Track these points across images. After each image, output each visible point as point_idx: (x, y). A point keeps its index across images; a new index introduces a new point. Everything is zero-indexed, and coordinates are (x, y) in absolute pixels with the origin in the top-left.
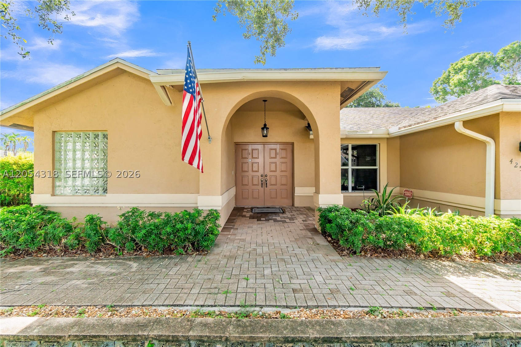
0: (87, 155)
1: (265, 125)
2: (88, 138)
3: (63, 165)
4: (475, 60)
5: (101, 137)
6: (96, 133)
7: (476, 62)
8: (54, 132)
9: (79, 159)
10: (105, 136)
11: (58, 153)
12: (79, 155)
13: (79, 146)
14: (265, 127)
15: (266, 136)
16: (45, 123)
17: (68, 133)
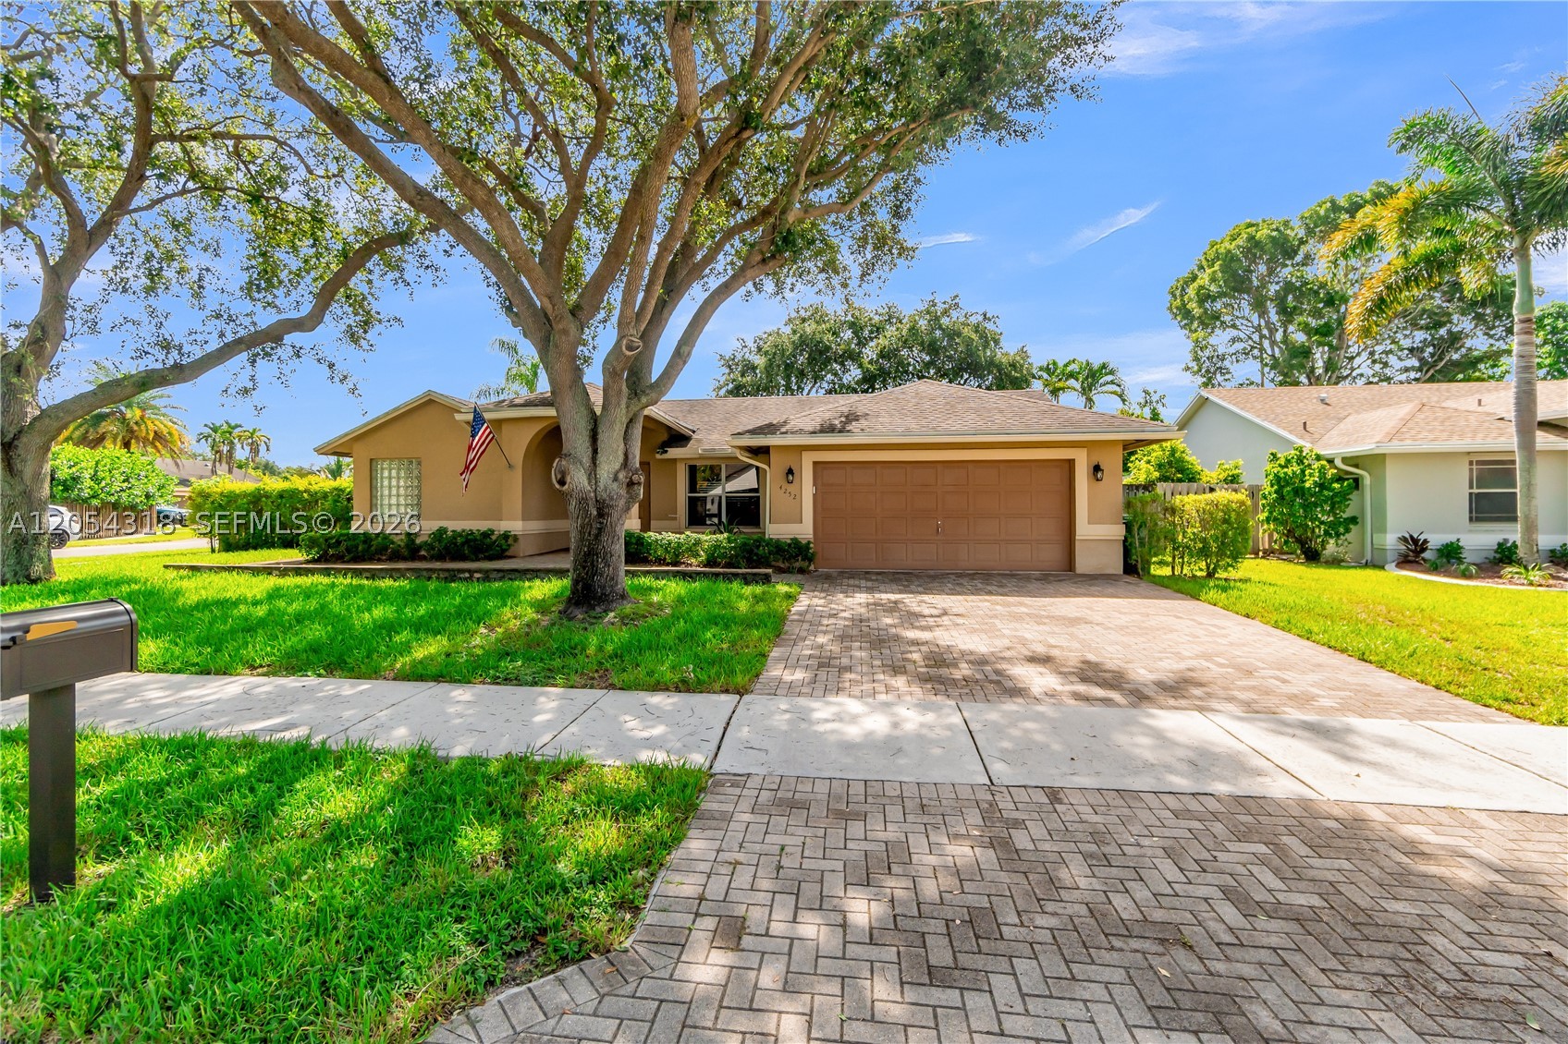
0: (402, 483)
2: (403, 465)
4: (1240, 242)
5: (415, 463)
6: (410, 459)
7: (1239, 247)
8: (372, 460)
10: (419, 464)
12: (394, 482)
13: (394, 473)
16: (362, 451)
17: (384, 460)
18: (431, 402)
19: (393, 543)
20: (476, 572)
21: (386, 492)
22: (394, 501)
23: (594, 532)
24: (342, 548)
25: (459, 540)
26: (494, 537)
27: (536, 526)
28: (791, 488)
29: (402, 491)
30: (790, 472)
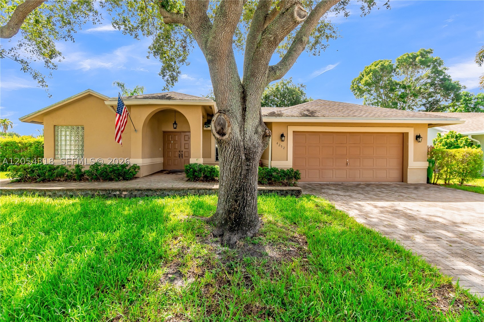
0: (73, 139)
1: (175, 122)
2: (73, 129)
3: (59, 143)
5: (80, 128)
6: (78, 126)
8: (55, 126)
9: (68, 140)
10: (83, 128)
11: (57, 137)
12: (68, 138)
13: (68, 133)
14: (175, 123)
15: (175, 128)
16: (50, 121)
17: (62, 126)
18: (90, 96)
19: (67, 171)
20: (124, 191)
21: (63, 143)
22: (68, 148)
23: (244, 172)
24: (35, 174)
25: (109, 170)
26: (128, 168)
27: (148, 161)
28: (283, 144)
29: (73, 143)
30: (282, 136)
